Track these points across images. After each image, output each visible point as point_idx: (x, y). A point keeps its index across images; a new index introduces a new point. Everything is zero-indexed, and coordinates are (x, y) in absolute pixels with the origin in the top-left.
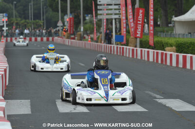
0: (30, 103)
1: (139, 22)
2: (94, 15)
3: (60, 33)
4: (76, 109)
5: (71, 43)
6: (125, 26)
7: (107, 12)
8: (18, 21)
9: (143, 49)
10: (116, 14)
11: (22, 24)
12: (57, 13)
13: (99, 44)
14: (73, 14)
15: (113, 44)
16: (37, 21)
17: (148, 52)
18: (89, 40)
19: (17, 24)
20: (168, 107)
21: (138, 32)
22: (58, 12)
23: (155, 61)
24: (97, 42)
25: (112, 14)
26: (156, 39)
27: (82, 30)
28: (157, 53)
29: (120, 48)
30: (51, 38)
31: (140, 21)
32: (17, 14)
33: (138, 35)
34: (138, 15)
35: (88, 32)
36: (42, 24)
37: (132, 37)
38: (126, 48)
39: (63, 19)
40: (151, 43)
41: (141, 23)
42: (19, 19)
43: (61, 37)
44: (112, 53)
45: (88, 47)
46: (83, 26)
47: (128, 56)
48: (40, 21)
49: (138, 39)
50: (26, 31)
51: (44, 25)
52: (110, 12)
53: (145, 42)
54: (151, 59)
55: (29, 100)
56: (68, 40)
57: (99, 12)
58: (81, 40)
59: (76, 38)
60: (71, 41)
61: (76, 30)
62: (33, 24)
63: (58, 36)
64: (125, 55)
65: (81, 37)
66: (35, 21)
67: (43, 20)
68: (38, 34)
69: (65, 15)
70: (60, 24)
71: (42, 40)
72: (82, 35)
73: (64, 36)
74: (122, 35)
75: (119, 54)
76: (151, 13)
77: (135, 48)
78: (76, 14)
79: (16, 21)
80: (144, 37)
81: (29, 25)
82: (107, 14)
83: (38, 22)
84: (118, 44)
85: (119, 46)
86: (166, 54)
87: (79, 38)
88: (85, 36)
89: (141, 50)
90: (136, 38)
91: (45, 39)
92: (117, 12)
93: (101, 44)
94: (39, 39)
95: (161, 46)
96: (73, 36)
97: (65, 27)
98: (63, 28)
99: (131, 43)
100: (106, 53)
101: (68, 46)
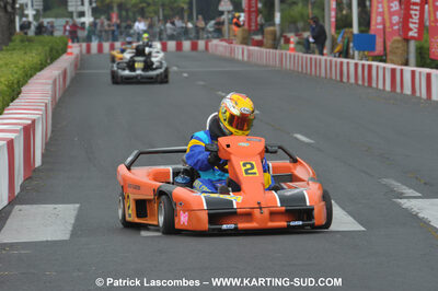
3: (225, 28)
5: (249, 57)
9: (419, 70)
11: (135, 5)
13: (313, 56)
18: (292, 46)
19: (121, 6)
21: (411, 26)
27: (277, 20)
29: (363, 66)
30: (201, 44)
33: (411, 34)
36: (185, 7)
37: (396, 38)
38: (377, 67)
41: (418, 1)
43: (228, 40)
44: (345, 80)
45: (288, 65)
47: (381, 87)
49: (413, 44)
56: (241, 47)
58: (275, 47)
60: (248, 50)
62: (163, 5)
63: (220, 38)
64: (374, 85)
65: (275, 39)
68: (169, 32)
70: (225, 6)
71: (179, 47)
72: (278, 34)
73: (235, 36)
75: (360, 82)
77: (398, 67)
81: (150, 9)
85: (361, 62)
87: (270, 42)
90: (407, 40)
91: (187, 45)
93: (318, 57)
94: (172, 45)
96: (258, 38)
97: (237, 15)
99: (395, 53)
100: (331, 78)
101: (241, 63)
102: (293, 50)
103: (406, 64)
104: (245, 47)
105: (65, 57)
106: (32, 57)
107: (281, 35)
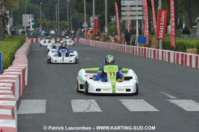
0: (45, 103)
1: (161, 24)
2: (118, 16)
3: (85, 33)
4: (90, 109)
5: (95, 45)
6: (148, 27)
7: (130, 13)
8: (44, 22)
9: (165, 51)
10: (139, 16)
11: (49, 24)
12: (82, 14)
13: (122, 45)
14: (98, 15)
15: (136, 45)
16: (64, 21)
17: (169, 53)
18: (113, 41)
19: (43, 25)
20: (180, 108)
21: (160, 34)
22: (84, 13)
23: (176, 63)
24: (121, 43)
25: (135, 16)
26: (178, 40)
27: (106, 31)
28: (178, 54)
29: (142, 49)
30: (76, 39)
31: (162, 22)
32: (43, 15)
33: (160, 37)
34: (161, 17)
35: (113, 33)
36: (68, 25)
37: (154, 38)
38: (148, 49)
39: (88, 20)
40: (173, 44)
41: (163, 24)
42: (45, 20)
43: (86, 38)
44: (135, 54)
45: (112, 48)
46: (108, 27)
47: (149, 57)
48: (66, 22)
49: (161, 41)
50: (52, 32)
51: (70, 26)
52: (133, 13)
53: (168, 43)
54: (172, 61)
55: (45, 100)
56: (92, 41)
57: (123, 13)
58: (105, 41)
59: (101, 39)
61: (101, 31)
62: (60, 24)
63: (83, 37)
64: (147, 56)
65: (105, 38)
66: (61, 22)
67: (70, 21)
69: (90, 16)
70: (85, 25)
72: (106, 36)
73: (89, 37)
74: (145, 36)
75: (141, 55)
76: (173, 15)
77: (157, 50)
78: (101, 15)
79: (42, 22)
80: (166, 38)
81: (55, 26)
82: (131, 16)
83: (64, 23)
84: (141, 46)
85: (141, 47)
86: (186, 55)
87: (103, 39)
88: (110, 37)
89: (163, 52)
90: (158, 39)
92: (141, 13)
93: (124, 45)
95: (183, 48)
96: (98, 37)
97: (90, 28)
98: (88, 30)
99: (154, 44)
100: (129, 54)
101: (93, 47)
102: (113, 42)
103: (158, 48)
104: (94, 41)
105: (25, 44)
106: (16, 43)
107: (108, 37)
